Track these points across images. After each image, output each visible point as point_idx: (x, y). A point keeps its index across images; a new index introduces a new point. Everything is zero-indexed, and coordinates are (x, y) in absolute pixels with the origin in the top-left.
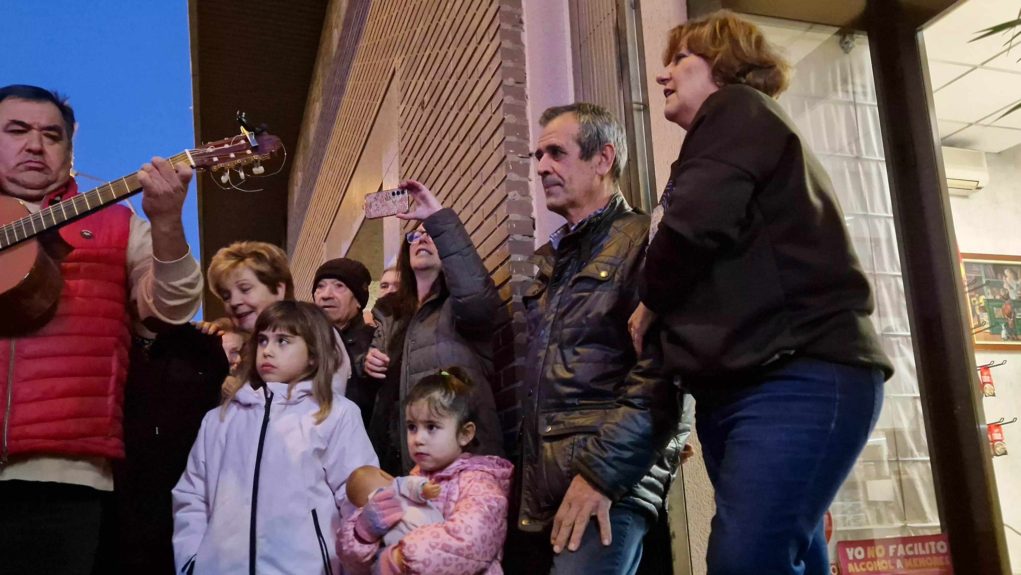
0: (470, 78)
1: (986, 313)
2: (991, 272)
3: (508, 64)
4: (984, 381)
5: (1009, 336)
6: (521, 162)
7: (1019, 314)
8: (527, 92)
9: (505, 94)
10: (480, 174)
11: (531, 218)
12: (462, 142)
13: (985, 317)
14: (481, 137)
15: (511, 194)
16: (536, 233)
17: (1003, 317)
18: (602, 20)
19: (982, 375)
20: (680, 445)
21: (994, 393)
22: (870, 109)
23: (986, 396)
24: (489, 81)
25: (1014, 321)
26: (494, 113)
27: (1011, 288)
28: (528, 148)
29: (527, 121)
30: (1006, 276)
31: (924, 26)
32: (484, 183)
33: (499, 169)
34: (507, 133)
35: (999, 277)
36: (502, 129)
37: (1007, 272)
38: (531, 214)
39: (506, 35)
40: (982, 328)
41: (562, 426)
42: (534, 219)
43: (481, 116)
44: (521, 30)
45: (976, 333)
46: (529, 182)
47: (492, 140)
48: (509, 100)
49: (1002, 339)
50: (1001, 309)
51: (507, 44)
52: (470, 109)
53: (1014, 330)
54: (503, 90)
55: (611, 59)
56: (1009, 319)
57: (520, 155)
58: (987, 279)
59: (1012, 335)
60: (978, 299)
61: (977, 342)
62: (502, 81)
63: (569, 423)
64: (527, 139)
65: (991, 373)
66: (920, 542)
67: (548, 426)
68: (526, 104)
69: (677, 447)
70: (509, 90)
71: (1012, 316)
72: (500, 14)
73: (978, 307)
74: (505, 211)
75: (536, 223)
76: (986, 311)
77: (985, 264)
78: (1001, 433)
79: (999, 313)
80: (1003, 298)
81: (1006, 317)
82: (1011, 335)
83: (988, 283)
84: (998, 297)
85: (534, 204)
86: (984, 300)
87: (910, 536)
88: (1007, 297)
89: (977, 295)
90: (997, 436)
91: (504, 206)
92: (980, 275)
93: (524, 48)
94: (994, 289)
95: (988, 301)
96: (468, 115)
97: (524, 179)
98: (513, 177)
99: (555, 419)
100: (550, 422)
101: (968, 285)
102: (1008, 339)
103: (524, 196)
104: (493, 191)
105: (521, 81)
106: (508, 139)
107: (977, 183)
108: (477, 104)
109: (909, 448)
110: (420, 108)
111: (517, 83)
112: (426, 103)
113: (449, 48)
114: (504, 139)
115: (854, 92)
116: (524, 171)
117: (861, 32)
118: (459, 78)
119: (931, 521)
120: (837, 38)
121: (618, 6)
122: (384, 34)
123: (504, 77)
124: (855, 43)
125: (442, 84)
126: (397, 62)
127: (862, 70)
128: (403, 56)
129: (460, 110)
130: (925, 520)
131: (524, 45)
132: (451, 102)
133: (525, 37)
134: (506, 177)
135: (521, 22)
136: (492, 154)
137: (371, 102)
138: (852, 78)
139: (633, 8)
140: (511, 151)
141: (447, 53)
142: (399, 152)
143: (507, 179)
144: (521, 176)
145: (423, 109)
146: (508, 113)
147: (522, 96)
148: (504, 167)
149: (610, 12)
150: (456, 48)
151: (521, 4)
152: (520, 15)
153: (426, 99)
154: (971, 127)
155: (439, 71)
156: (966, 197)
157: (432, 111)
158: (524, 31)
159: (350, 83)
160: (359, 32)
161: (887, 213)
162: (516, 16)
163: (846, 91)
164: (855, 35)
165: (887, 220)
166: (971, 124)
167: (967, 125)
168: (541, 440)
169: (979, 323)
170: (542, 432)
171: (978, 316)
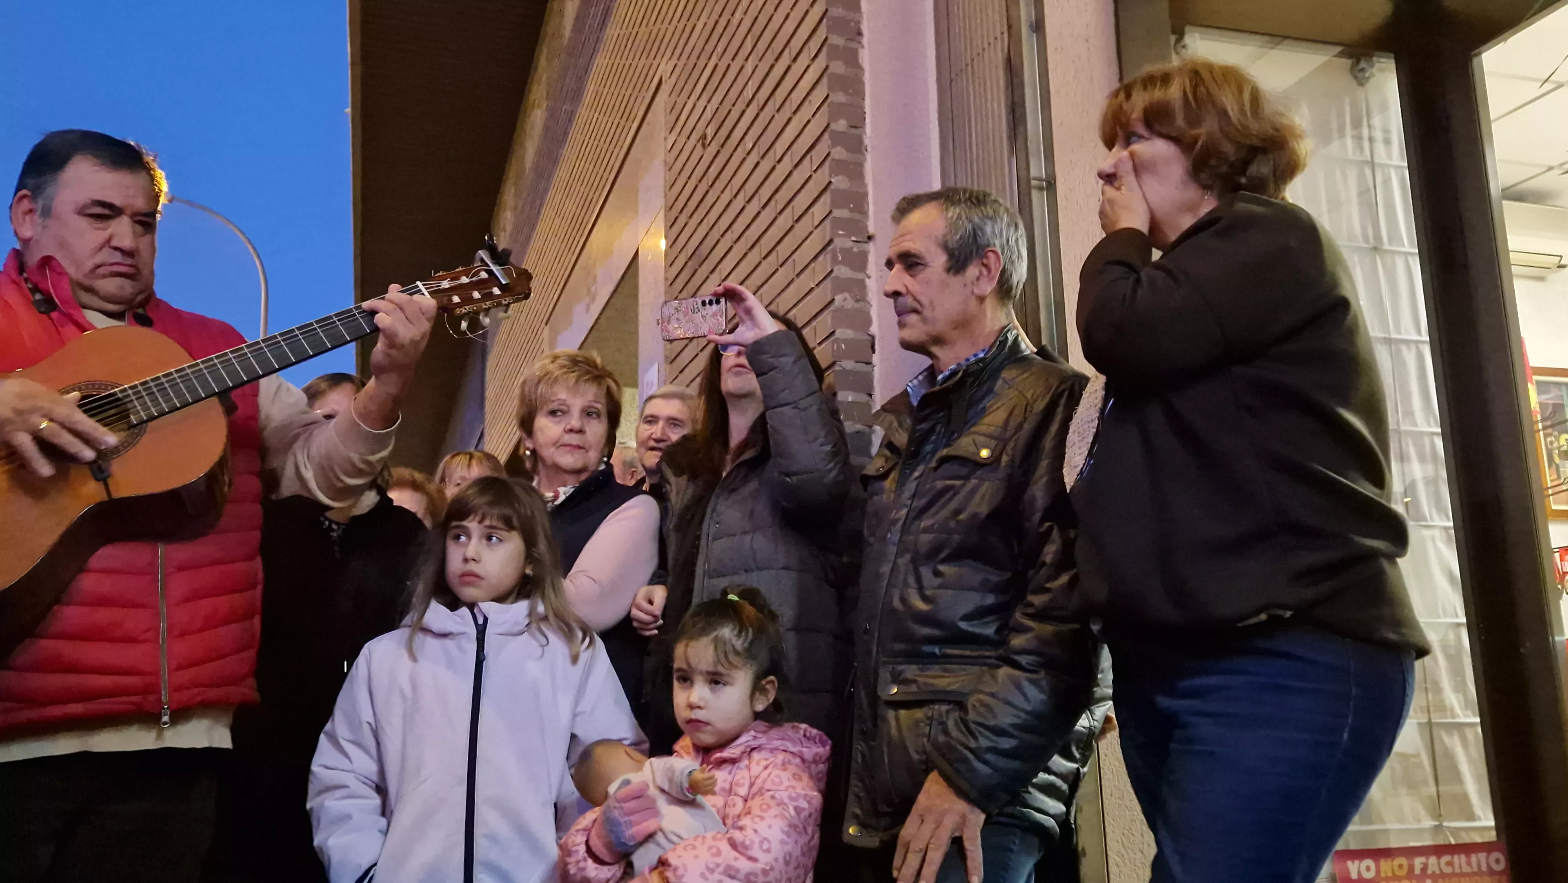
0: (778, 110)
3: (839, 97)
4: (1564, 571)
6: (855, 250)
8: (867, 141)
9: (834, 144)
10: (791, 260)
11: (870, 335)
12: (764, 207)
15: (839, 298)
16: (876, 359)
18: (985, 46)
19: (1561, 561)
20: (1095, 722)
22: (1396, 172)
24: (809, 121)
26: (815, 171)
28: (866, 227)
29: (865, 186)
31: (1483, 48)
32: (798, 275)
33: (821, 258)
34: (835, 204)
36: (827, 197)
38: (869, 330)
39: (835, 53)
40: (1565, 487)
41: (914, 688)
42: (873, 337)
43: (795, 173)
44: (860, 45)
45: (1553, 494)
46: (867, 280)
47: (810, 212)
48: (839, 153)
51: (838, 67)
52: (777, 160)
54: (831, 137)
55: (999, 106)
57: (853, 239)
60: (1557, 439)
62: (828, 125)
63: (926, 684)
64: (864, 213)
66: (1463, 852)
67: (893, 685)
68: (865, 159)
69: (1091, 726)
70: (838, 139)
72: (828, 22)
74: (829, 322)
75: (876, 343)
85: (874, 313)
87: (1448, 842)
89: (1556, 433)
91: (827, 316)
92: (1561, 402)
93: (863, 75)
96: (774, 168)
97: (860, 276)
98: (843, 271)
99: (903, 677)
100: (897, 679)
101: (1543, 420)
103: (858, 301)
104: (812, 289)
105: (858, 123)
106: (837, 213)
107: (1559, 258)
108: (789, 153)
109: (1447, 703)
110: (699, 146)
111: (852, 127)
112: (709, 139)
113: (747, 59)
114: (830, 212)
115: (1371, 140)
116: (860, 262)
117: (1382, 53)
118: (762, 109)
119: (1480, 819)
120: (1347, 62)
121: (1012, 28)
122: (645, 22)
123: (833, 116)
124: (1374, 71)
125: (735, 115)
126: (665, 68)
127: (1384, 108)
128: (674, 60)
129: (763, 157)
130: (1471, 817)
131: (862, 69)
132: (749, 143)
133: (865, 57)
134: (832, 271)
135: (860, 34)
136: (811, 233)
137: (623, 122)
138: (1368, 121)
139: (1034, 32)
140: (841, 232)
141: (742, 67)
142: (666, 207)
143: (833, 275)
144: (855, 271)
145: (704, 146)
146: (836, 175)
147: (857, 147)
148: (829, 257)
149: (998, 36)
150: (757, 62)
151: (859, 7)
152: (858, 23)
153: (710, 132)
154: (1552, 172)
155: (731, 92)
156: (1541, 279)
157: (718, 152)
158: (863, 47)
159: (590, 89)
160: (607, 11)
161: (1420, 334)
162: (852, 24)
163: (1359, 139)
164: (1375, 59)
165: (1420, 345)
166: (1551, 168)
167: (1545, 169)
168: (882, 708)
169: (1559, 477)
170: (883, 695)
171: (1557, 466)
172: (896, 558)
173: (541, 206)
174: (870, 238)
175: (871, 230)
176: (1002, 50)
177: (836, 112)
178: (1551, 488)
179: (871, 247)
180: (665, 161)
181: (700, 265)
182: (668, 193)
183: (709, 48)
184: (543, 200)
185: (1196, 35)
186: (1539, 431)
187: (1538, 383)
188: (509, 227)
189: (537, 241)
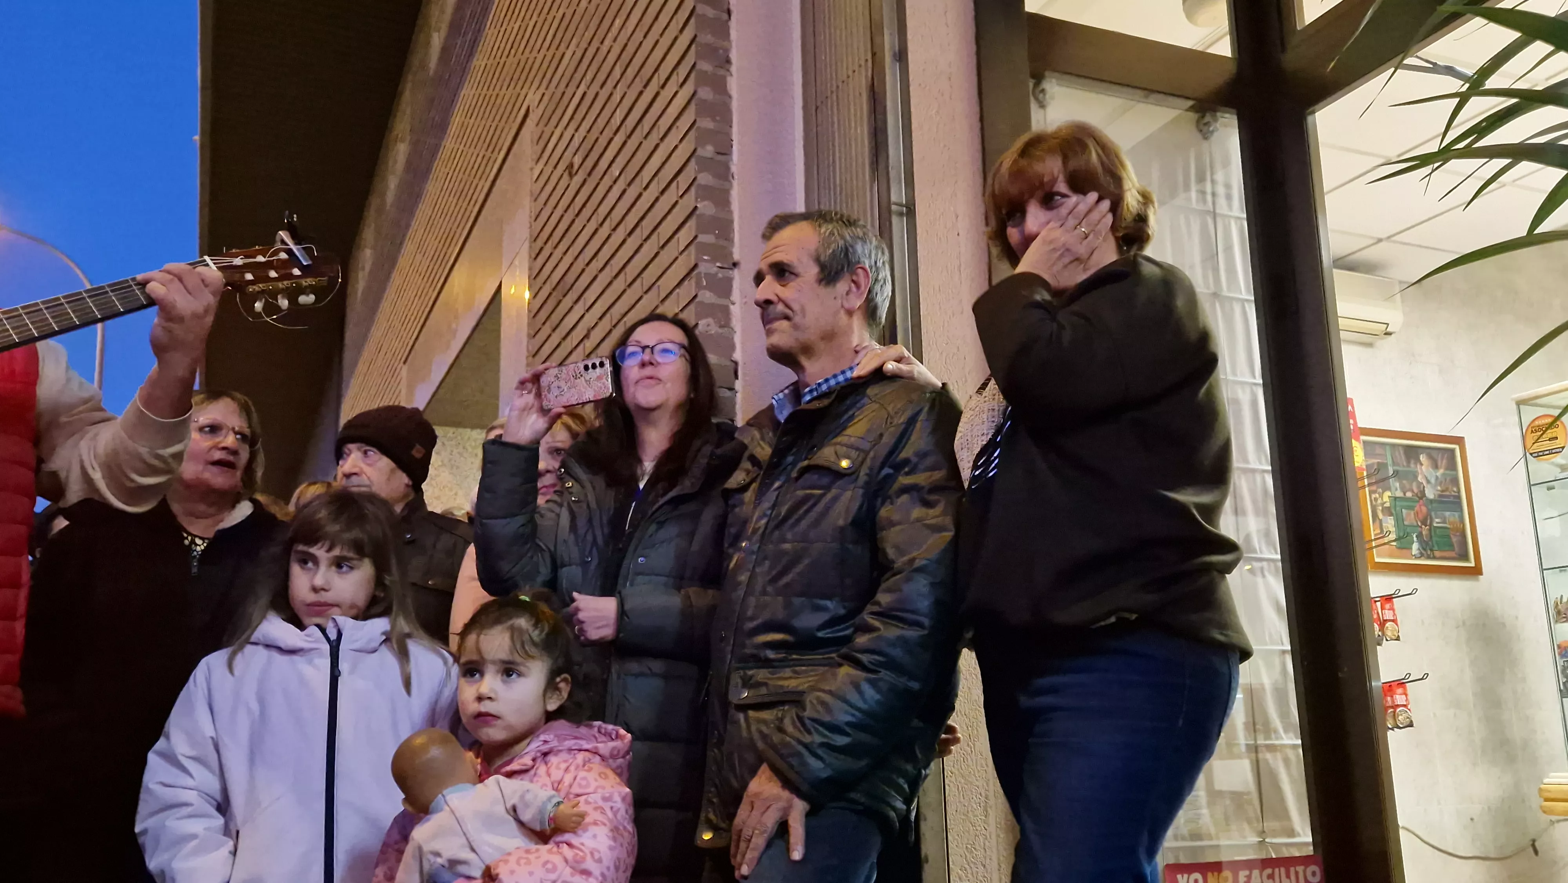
1: (1392, 517)
2: (1401, 456)
3: (706, 123)
4: (1385, 618)
5: (1423, 552)
6: (720, 275)
7: (1437, 520)
8: (734, 169)
9: (701, 170)
10: (654, 287)
11: (732, 361)
12: (630, 234)
13: (1389, 523)
14: (660, 230)
15: (702, 323)
16: (739, 386)
17: (1415, 524)
18: (850, 73)
19: (1382, 609)
21: (1399, 636)
22: (1236, 224)
23: (1387, 640)
24: (676, 147)
25: (1430, 530)
26: (682, 196)
27: (1428, 482)
28: (731, 254)
29: (730, 212)
30: (1422, 464)
31: (1316, 107)
32: (663, 301)
33: (686, 283)
34: (700, 230)
35: (1412, 465)
36: (692, 223)
37: (1423, 458)
38: (731, 356)
39: (704, 79)
40: (1386, 540)
41: (763, 691)
42: (736, 363)
43: (662, 199)
44: (728, 73)
45: (1376, 547)
46: (732, 307)
47: (676, 237)
48: (705, 179)
49: (1413, 556)
50: (1412, 513)
52: (644, 186)
53: (1430, 543)
54: (698, 164)
55: (862, 132)
56: (1423, 526)
57: (718, 264)
58: (1396, 468)
59: (1427, 549)
60: (1381, 496)
61: (1377, 560)
62: (695, 150)
63: (775, 686)
64: (730, 239)
65: (1396, 607)
66: (1283, 866)
67: (743, 690)
68: (731, 185)
70: (705, 165)
71: (1428, 523)
72: (696, 47)
73: (1380, 508)
75: (738, 368)
76: (1391, 515)
77: (1393, 446)
78: (1406, 695)
79: (1409, 517)
80: (1417, 495)
81: (1420, 524)
82: (1425, 550)
83: (1396, 473)
84: (1409, 494)
85: (737, 339)
86: (1389, 497)
87: (1269, 857)
88: (1422, 495)
89: (1380, 491)
90: (1400, 699)
92: (1385, 462)
93: (731, 102)
94: (1404, 482)
95: (1396, 498)
96: (640, 195)
97: (722, 302)
98: (707, 296)
99: (754, 681)
100: (748, 683)
101: (1368, 477)
102: (1421, 556)
103: (722, 327)
105: (725, 151)
106: (702, 238)
107: (1386, 326)
108: (656, 179)
109: (1272, 726)
110: (566, 175)
111: (718, 153)
112: (576, 167)
113: (615, 87)
114: (696, 237)
115: (1214, 194)
116: (724, 288)
117: (1227, 109)
118: (629, 137)
119: (1299, 835)
120: (1193, 116)
121: (876, 56)
122: (513, 51)
123: (699, 144)
124: (1218, 125)
125: (603, 142)
126: (532, 98)
127: (1226, 164)
128: (542, 89)
129: (629, 185)
130: (1292, 833)
131: (730, 97)
132: (615, 171)
133: (733, 85)
134: (695, 296)
135: (728, 61)
136: (676, 258)
137: (488, 154)
138: (1212, 174)
139: (897, 62)
140: (706, 258)
141: (611, 94)
142: (531, 236)
143: (697, 300)
144: (719, 297)
145: (571, 176)
146: (703, 200)
147: (724, 174)
148: (693, 282)
149: (863, 63)
150: (626, 89)
151: (728, 35)
152: (727, 51)
153: (577, 161)
154: (1381, 244)
155: (599, 120)
156: (1370, 345)
157: (585, 181)
158: (731, 75)
159: (457, 120)
160: (474, 43)
161: (1254, 377)
162: (721, 51)
163: (1203, 193)
164: (1219, 114)
165: (1254, 388)
166: (1380, 240)
167: (1372, 242)
168: (732, 711)
169: (1382, 531)
170: (733, 699)
171: (1381, 521)
172: (754, 567)
173: (401, 243)
174: (735, 265)
175: (736, 257)
176: (866, 79)
177: (704, 137)
178: (1375, 539)
179: (736, 273)
180: (531, 191)
181: (564, 296)
182: (533, 223)
183: (578, 76)
184: (404, 236)
185: (1054, 80)
186: (1364, 487)
187: (1365, 442)
188: (368, 267)
189: (396, 279)
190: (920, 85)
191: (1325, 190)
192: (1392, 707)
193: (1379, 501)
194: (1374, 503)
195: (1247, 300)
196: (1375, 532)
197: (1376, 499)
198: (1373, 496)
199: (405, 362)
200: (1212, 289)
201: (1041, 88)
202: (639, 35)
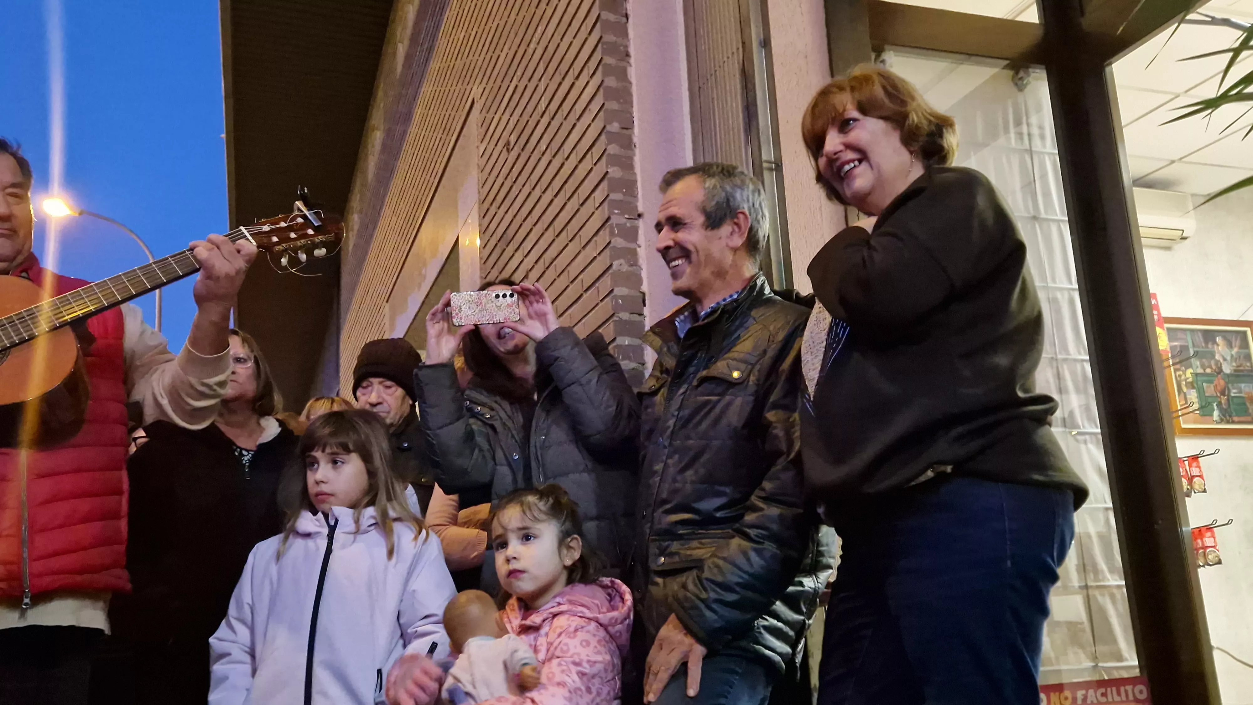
0: (565, 119)
1: (1195, 390)
2: (1200, 339)
3: (612, 105)
4: (1193, 475)
5: (1223, 418)
6: (628, 225)
8: (635, 140)
9: (609, 143)
10: (578, 236)
11: (641, 292)
12: (556, 196)
13: (1193, 395)
14: (579, 191)
15: (616, 263)
16: (646, 311)
17: (1215, 395)
18: (725, 59)
19: (1190, 466)
20: (819, 584)
21: (1205, 489)
22: (1050, 158)
23: (1195, 493)
24: (590, 125)
25: (1228, 400)
26: (595, 164)
27: (1225, 359)
28: (636, 207)
29: (635, 174)
30: (1218, 345)
31: (1112, 60)
32: (584, 247)
33: (601, 233)
34: (611, 189)
35: (1210, 346)
36: (604, 185)
37: (1219, 340)
38: (640, 288)
39: (609, 71)
40: (1190, 409)
41: (677, 559)
42: (644, 294)
43: (580, 166)
44: (628, 64)
45: (1182, 415)
46: (638, 249)
47: (593, 196)
48: (613, 149)
49: (1215, 421)
50: (1212, 386)
51: (611, 82)
52: (566, 156)
53: (1229, 410)
54: (607, 138)
55: (737, 103)
56: (1222, 397)
57: (627, 216)
58: (1196, 349)
59: (1226, 416)
60: (1185, 373)
61: (1183, 426)
62: (605, 127)
63: (686, 555)
64: (635, 197)
65: (1201, 465)
66: (1114, 686)
67: (661, 557)
68: (634, 154)
69: (816, 587)
70: (613, 138)
71: (1226, 393)
72: (602, 46)
73: (1184, 383)
74: (609, 283)
75: (646, 298)
76: (1193, 388)
77: (1192, 331)
78: (1214, 538)
79: (1210, 390)
80: (1215, 371)
81: (1219, 395)
82: (1224, 416)
83: (1196, 354)
85: (644, 274)
86: (1191, 373)
87: (1102, 678)
88: (1220, 371)
89: (1183, 369)
90: (1208, 541)
91: (606, 279)
92: (1186, 344)
93: (631, 87)
94: (1204, 360)
95: (1197, 375)
96: (563, 164)
97: (632, 246)
98: (619, 242)
99: (668, 551)
100: (664, 552)
101: (1172, 358)
102: (1221, 421)
103: (632, 265)
104: (595, 257)
105: (628, 126)
106: (613, 196)
107: (1181, 232)
108: (575, 152)
109: (1100, 569)
110: (505, 150)
111: (623, 128)
112: (512, 144)
113: (539, 81)
114: (608, 196)
115: (1029, 135)
116: (632, 235)
117: (1036, 65)
118: (553, 119)
119: (1127, 660)
120: (1011, 73)
121: (745, 45)
122: (460, 57)
123: (608, 121)
124: (1030, 79)
125: (532, 124)
126: (476, 92)
127: (1039, 109)
128: (483, 85)
129: (554, 156)
130: (1120, 658)
131: (630, 83)
132: (543, 146)
133: (633, 73)
134: (610, 242)
135: (628, 55)
136: (593, 213)
137: (444, 138)
138: (1027, 118)
139: (763, 47)
140: (616, 211)
141: (537, 86)
142: (479, 199)
143: (611, 245)
144: (629, 242)
145: (508, 151)
146: (612, 167)
147: (628, 144)
148: (608, 230)
149: (735, 50)
150: (548, 81)
151: (626, 35)
152: (626, 47)
153: (513, 139)
154: (1174, 165)
155: (528, 106)
156: (1168, 248)
157: (519, 155)
158: (631, 66)
159: (418, 112)
160: (430, 49)
161: (1071, 283)
162: (622, 48)
163: (1020, 135)
164: (1030, 70)
165: (1071, 292)
166: (1173, 162)
167: (1168, 163)
168: (652, 575)
169: (1186, 403)
170: (653, 565)
171: (1185, 394)
172: (667, 459)
173: (381, 209)
174: (640, 216)
175: (640, 209)
176: (738, 63)
177: (611, 116)
178: (1181, 410)
179: (641, 223)
180: (478, 165)
181: (507, 246)
182: (481, 191)
183: (511, 73)
184: (383, 203)
185: (892, 52)
186: (1169, 366)
187: (1169, 330)
188: (356, 227)
189: (378, 236)
190: (782, 64)
191: (1123, 124)
192: (1202, 548)
193: (1183, 378)
194: (1178, 379)
195: (1063, 221)
196: (1181, 403)
197: (1180, 376)
198: (1178, 373)
199: (387, 302)
200: (1032, 213)
201: (881, 59)
202: (557, 38)
